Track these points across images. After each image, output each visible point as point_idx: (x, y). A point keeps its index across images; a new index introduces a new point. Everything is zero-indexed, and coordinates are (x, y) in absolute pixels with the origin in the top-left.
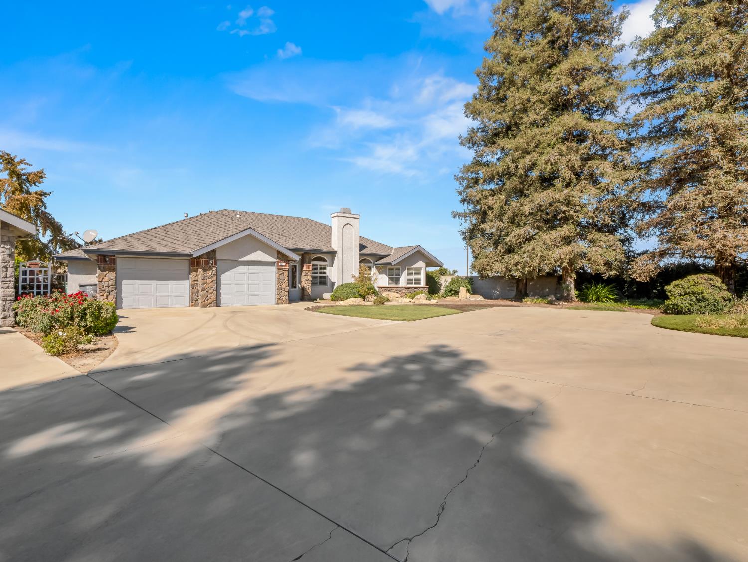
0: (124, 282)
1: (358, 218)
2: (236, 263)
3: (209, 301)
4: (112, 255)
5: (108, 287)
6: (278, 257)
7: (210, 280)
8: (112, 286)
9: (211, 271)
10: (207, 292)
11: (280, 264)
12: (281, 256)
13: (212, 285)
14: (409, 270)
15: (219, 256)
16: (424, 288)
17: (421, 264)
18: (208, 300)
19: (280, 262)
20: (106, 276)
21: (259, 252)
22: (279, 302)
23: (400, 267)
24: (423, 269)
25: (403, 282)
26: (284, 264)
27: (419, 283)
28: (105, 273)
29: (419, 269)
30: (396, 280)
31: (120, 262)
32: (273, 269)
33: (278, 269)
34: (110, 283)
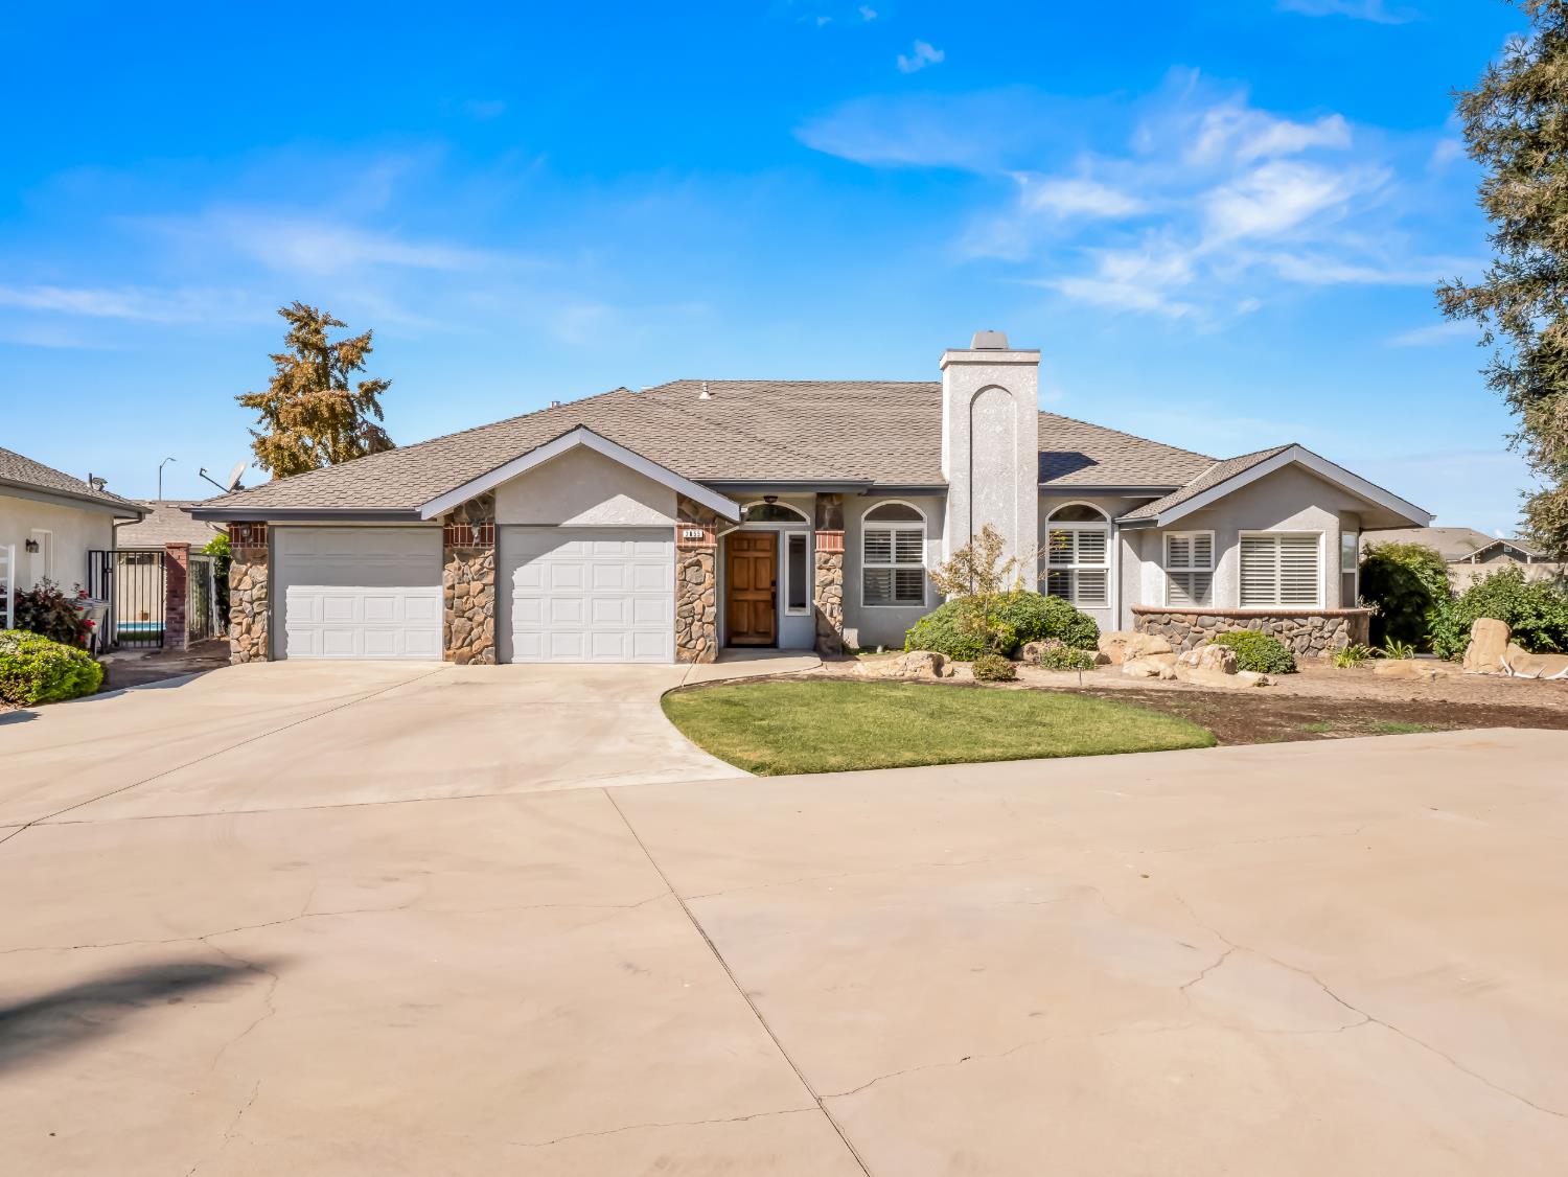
0: (292, 590)
1: (1036, 363)
2: (553, 534)
3: (476, 646)
4: (256, 523)
5: (251, 603)
6: (681, 514)
7: (476, 586)
8: (259, 599)
9: (479, 561)
10: (470, 619)
11: (685, 533)
12: (688, 509)
13: (482, 599)
14: (1248, 544)
15: (503, 514)
16: (1327, 616)
17: (1318, 520)
18: (471, 644)
19: (686, 527)
20: (246, 574)
21: (621, 499)
22: (686, 654)
23: (1211, 532)
24: (1323, 538)
25: (1223, 593)
26: (698, 533)
27: (1313, 599)
28: (244, 568)
29: (1311, 540)
30: (1199, 585)
31: (284, 543)
32: (669, 548)
33: (680, 548)
34: (256, 593)
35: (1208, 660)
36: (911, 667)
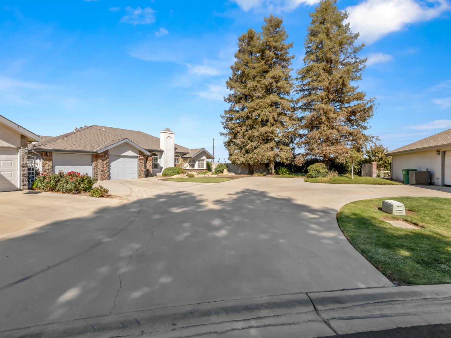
0: (56, 167)
1: (174, 134)
2: (119, 157)
3: (105, 177)
4: (50, 152)
5: (48, 170)
6: (139, 154)
7: (105, 166)
8: (50, 169)
9: (106, 161)
10: (104, 172)
11: (140, 157)
12: (141, 153)
13: (106, 168)
14: (199, 161)
15: (110, 153)
16: (206, 170)
17: (204, 158)
18: (104, 177)
19: (141, 156)
20: (47, 163)
21: (130, 151)
22: (140, 177)
23: (195, 159)
24: (205, 160)
25: (196, 167)
26: (143, 157)
27: (204, 167)
28: (46, 162)
29: (203, 160)
30: (193, 166)
31: (54, 156)
32: (136, 160)
33: (140, 160)
34: (49, 167)
35: (210, 174)
36: (181, 176)
